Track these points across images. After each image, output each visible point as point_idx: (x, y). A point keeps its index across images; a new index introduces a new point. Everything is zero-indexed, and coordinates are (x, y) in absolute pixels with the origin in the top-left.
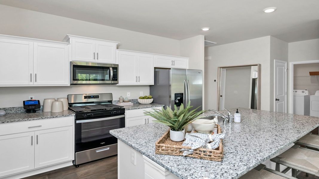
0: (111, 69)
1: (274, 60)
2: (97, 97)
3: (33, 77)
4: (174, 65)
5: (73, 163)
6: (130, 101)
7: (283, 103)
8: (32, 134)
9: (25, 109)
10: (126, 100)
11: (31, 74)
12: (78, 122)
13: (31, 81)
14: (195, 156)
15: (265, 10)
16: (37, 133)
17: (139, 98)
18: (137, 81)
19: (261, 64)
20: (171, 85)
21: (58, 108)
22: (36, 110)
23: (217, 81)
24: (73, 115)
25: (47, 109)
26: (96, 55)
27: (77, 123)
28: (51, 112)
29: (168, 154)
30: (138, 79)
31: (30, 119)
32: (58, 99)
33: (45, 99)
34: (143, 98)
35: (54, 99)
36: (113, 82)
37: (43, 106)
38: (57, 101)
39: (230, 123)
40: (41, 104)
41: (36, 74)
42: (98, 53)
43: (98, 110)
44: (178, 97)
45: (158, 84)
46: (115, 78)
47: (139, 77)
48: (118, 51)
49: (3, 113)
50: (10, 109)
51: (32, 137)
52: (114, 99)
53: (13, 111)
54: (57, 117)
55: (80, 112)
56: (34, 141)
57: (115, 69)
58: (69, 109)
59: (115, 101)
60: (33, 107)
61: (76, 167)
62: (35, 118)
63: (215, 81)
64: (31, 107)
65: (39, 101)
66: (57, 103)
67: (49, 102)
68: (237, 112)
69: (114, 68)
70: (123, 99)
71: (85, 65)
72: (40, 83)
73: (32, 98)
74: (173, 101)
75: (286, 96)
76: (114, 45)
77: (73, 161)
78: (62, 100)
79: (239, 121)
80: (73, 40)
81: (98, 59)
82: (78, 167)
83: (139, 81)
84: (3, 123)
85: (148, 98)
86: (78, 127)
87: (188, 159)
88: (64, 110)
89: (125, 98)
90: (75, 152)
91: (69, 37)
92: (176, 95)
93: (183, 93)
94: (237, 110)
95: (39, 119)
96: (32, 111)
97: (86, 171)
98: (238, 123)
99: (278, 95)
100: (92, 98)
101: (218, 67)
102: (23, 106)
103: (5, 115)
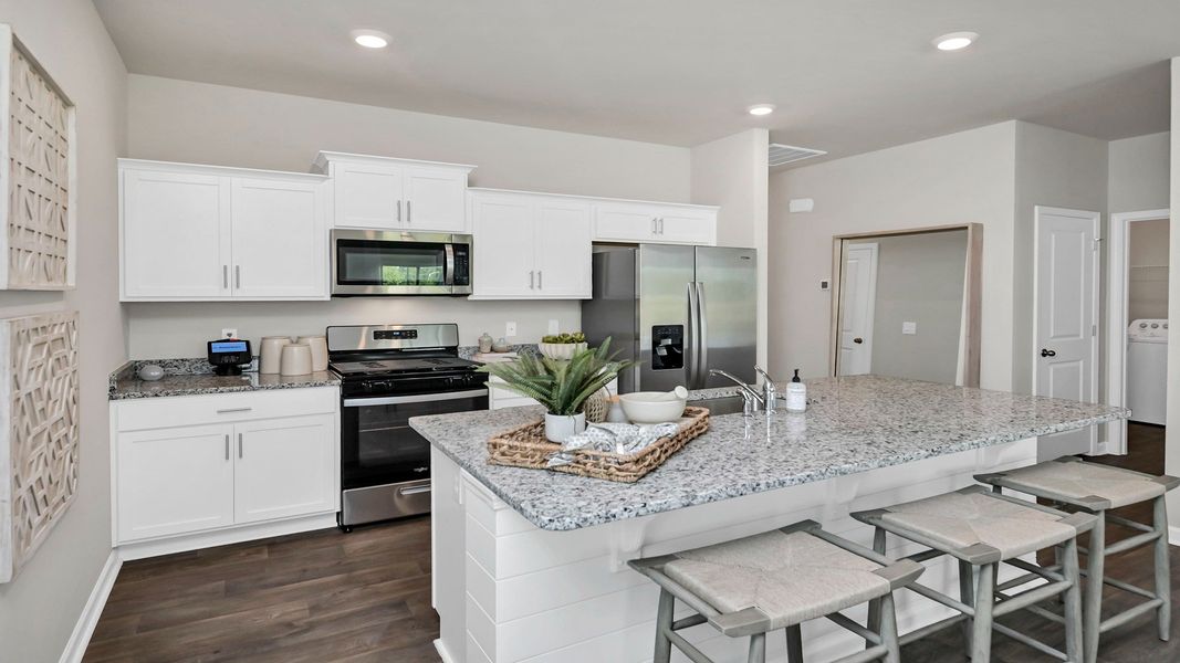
0: (449, 249)
1: (1036, 207)
2: (412, 334)
3: (231, 275)
4: (661, 232)
5: (338, 521)
6: (510, 350)
7: (1078, 368)
8: (228, 430)
9: (212, 364)
10: (501, 346)
11: (225, 267)
12: (349, 403)
13: (226, 286)
14: (575, 470)
15: (939, 42)
16: (240, 428)
17: (543, 341)
18: (532, 287)
19: (981, 226)
20: (639, 300)
21: (297, 365)
22: (242, 369)
23: (829, 287)
24: (334, 382)
25: (271, 367)
26: (404, 210)
27: (346, 405)
28: (280, 375)
29: (514, 464)
30: (536, 278)
31: (221, 389)
32: (299, 338)
33: (263, 339)
34: (556, 340)
35: (289, 338)
36: (456, 289)
37: (259, 358)
38: (297, 342)
39: (768, 412)
40: (255, 352)
41: (237, 267)
42: (409, 203)
43: (407, 371)
44: (666, 337)
45: (604, 297)
46: (462, 275)
47: (540, 274)
48: (471, 193)
49: (157, 374)
50: (175, 363)
51: (227, 437)
52: (463, 344)
53: (183, 370)
54: (291, 386)
55: (355, 374)
56: (234, 448)
57: (463, 250)
58: (330, 368)
59: (468, 349)
60: (233, 359)
61: (345, 532)
62: (235, 388)
63: (824, 285)
64: (226, 360)
65: (248, 343)
66: (296, 349)
67: (274, 347)
68: (796, 379)
69: (456, 247)
70: (492, 341)
71: (371, 237)
72: (248, 292)
73: (230, 335)
74: (645, 352)
75: (1094, 341)
76: (460, 174)
77: (338, 513)
78: (310, 341)
79: (802, 407)
80: (338, 164)
81: (409, 219)
82: (350, 531)
83: (540, 287)
84: (156, 395)
85: (572, 341)
86: (350, 418)
87: (558, 477)
88: (315, 369)
89: (496, 340)
90: (342, 489)
91: (328, 158)
92: (659, 333)
93: (682, 326)
94: (796, 371)
95: (245, 390)
96: (230, 371)
97: (371, 542)
98: (798, 413)
99: (1054, 337)
100: (396, 337)
101: (836, 238)
102: (207, 356)
103: (162, 380)
